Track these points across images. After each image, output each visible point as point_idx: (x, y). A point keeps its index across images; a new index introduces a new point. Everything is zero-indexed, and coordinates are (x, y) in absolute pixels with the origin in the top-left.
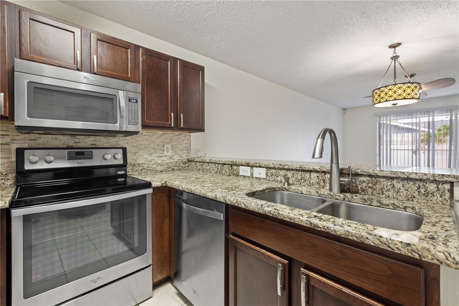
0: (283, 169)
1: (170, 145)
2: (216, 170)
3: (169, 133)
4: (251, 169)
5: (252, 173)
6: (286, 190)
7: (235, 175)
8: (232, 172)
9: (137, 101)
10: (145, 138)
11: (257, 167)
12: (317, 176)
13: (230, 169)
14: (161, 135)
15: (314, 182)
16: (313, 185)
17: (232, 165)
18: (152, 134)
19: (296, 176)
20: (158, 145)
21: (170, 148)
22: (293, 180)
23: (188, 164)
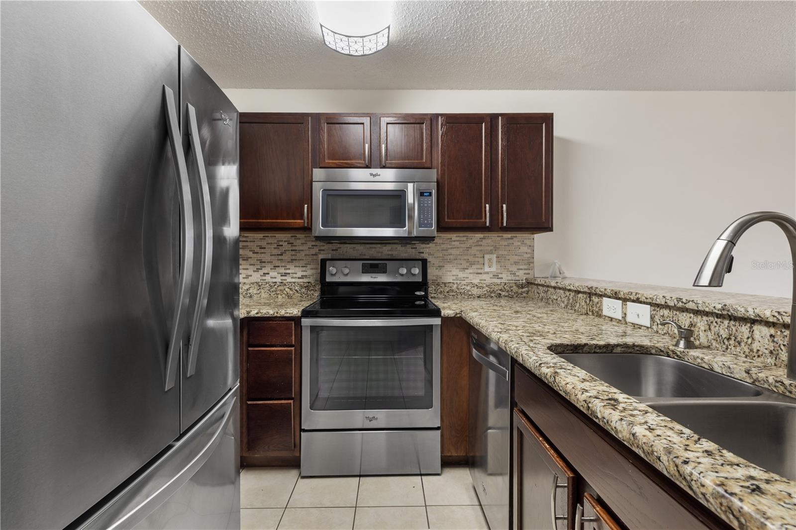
0: (684, 310)
1: (495, 255)
2: (566, 302)
3: (492, 236)
4: (624, 305)
5: (625, 314)
6: (676, 357)
7: (595, 314)
8: (590, 307)
9: (430, 194)
10: (454, 245)
11: (633, 301)
12: (771, 336)
13: (588, 302)
14: (479, 239)
15: (762, 349)
16: (759, 356)
17: (590, 295)
18: (465, 239)
19: (717, 328)
20: (475, 255)
21: (495, 260)
22: (710, 337)
23: (527, 289)
